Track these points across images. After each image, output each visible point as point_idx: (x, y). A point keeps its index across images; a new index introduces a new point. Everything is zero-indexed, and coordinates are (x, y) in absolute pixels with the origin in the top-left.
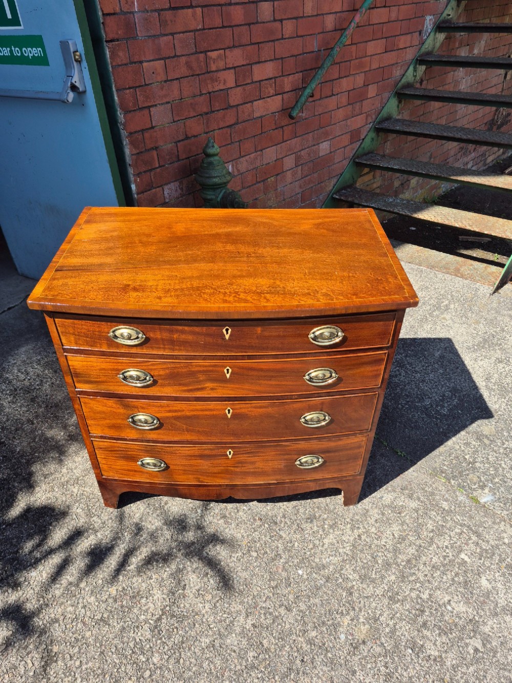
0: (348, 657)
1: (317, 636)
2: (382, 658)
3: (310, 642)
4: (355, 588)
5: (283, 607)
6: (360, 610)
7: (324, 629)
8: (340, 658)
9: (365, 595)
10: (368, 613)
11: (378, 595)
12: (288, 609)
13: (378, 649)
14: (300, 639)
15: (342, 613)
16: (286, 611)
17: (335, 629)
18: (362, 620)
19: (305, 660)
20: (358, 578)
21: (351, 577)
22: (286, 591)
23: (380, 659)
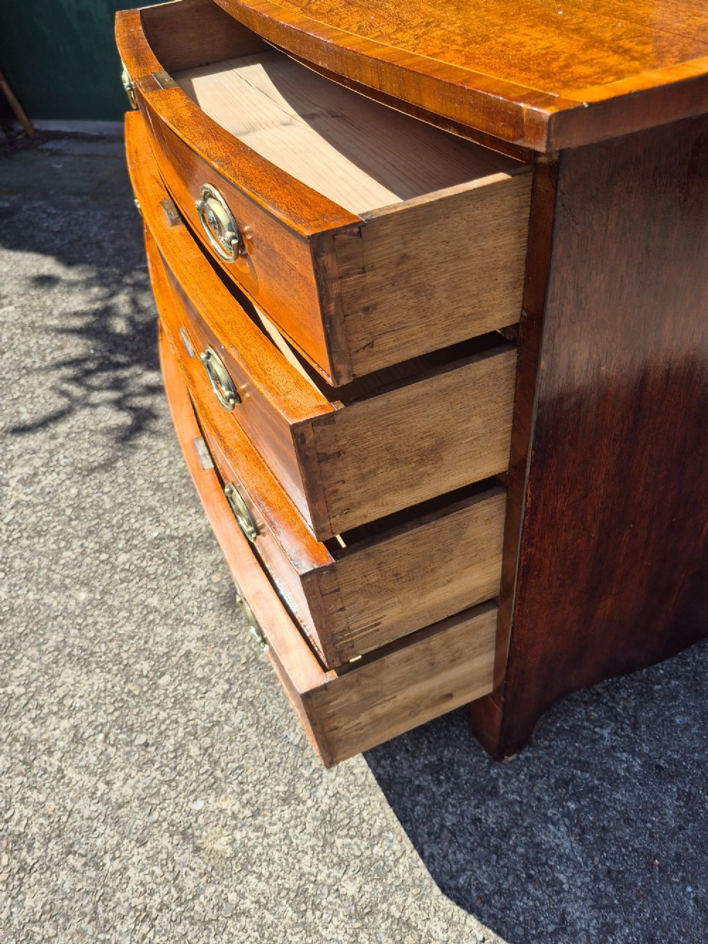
0: (165, 825)
1: (191, 757)
2: (176, 896)
3: (180, 748)
4: (300, 808)
5: (227, 687)
6: (257, 829)
7: (207, 767)
8: (162, 809)
9: (291, 830)
10: (256, 847)
11: (299, 861)
12: (226, 696)
13: (189, 883)
14: (181, 729)
15: (243, 792)
16: (222, 692)
17: (210, 787)
18: (238, 835)
19: (149, 749)
20: (324, 807)
21: (320, 792)
22: (254, 680)
23: (173, 890)
